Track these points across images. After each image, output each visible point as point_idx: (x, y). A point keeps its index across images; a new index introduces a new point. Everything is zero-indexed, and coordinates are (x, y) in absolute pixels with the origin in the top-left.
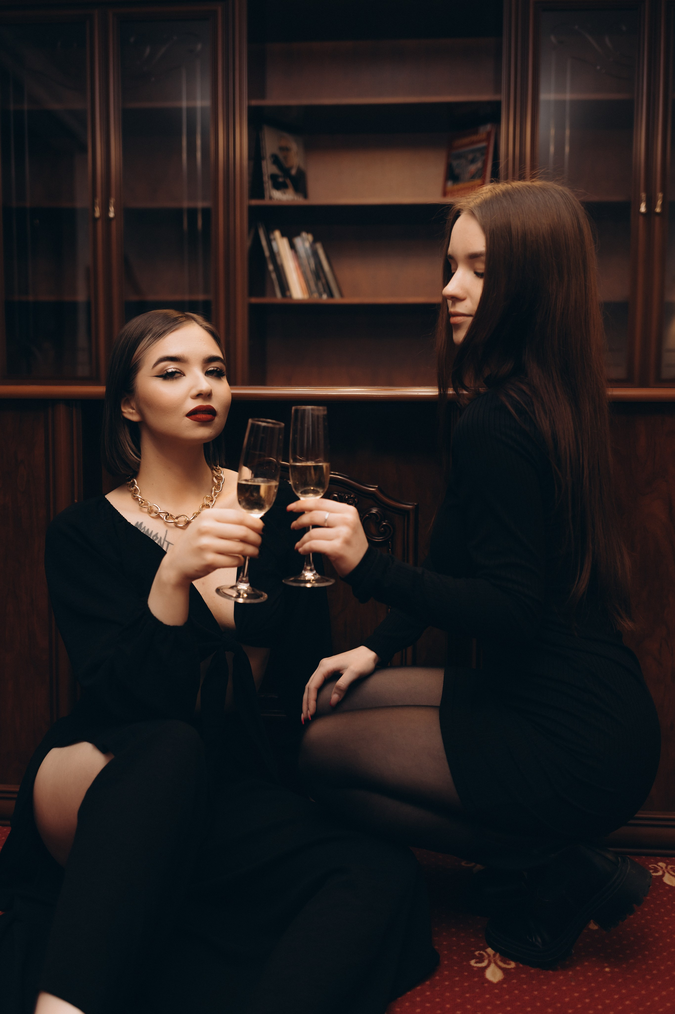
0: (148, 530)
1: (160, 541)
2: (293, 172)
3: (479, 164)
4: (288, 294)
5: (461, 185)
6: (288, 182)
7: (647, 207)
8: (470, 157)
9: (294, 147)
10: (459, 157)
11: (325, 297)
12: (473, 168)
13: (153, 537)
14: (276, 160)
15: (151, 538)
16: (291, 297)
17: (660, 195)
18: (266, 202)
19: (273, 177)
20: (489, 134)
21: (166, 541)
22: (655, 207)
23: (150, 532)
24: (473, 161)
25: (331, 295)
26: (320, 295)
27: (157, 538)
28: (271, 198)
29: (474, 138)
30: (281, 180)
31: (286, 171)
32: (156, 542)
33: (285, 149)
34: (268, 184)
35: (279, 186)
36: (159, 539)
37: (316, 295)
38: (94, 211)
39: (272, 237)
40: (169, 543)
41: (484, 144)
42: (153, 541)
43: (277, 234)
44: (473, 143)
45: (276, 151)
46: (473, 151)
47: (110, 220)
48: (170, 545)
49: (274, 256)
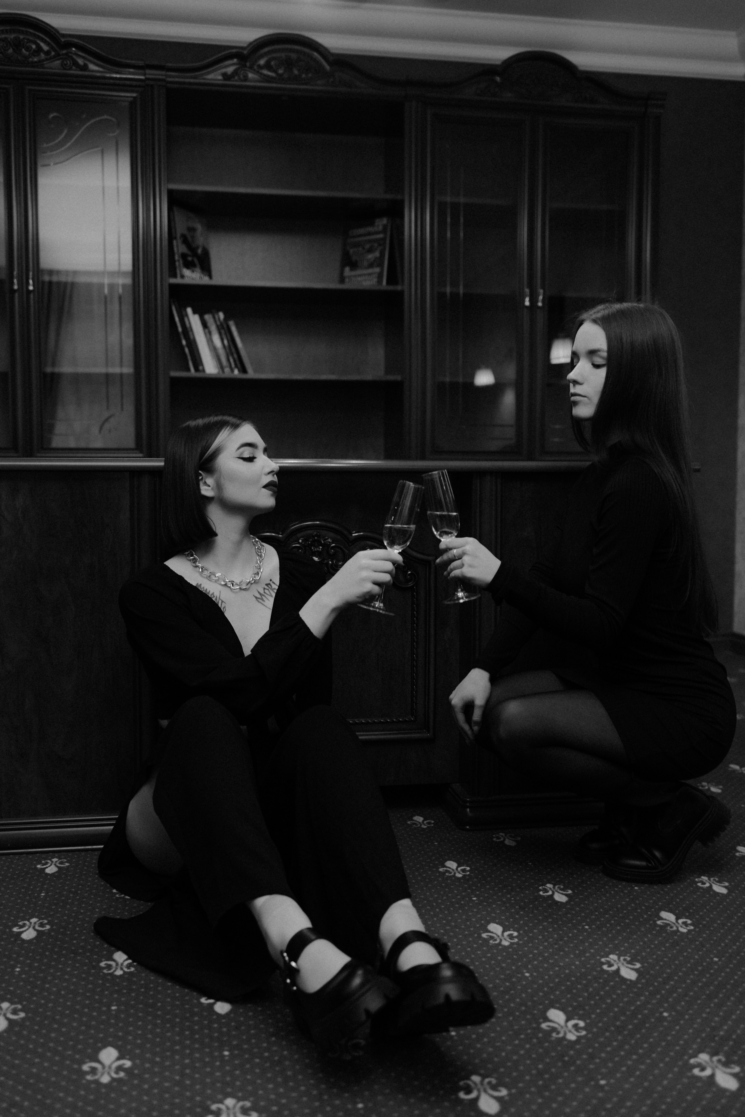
0: (206, 589)
1: (216, 599)
2: (200, 251)
3: (377, 254)
4: (201, 368)
5: (358, 272)
6: (196, 261)
7: (530, 301)
8: (367, 246)
9: (199, 227)
10: (356, 245)
11: (236, 372)
12: (371, 256)
13: (211, 595)
14: (185, 240)
15: (210, 596)
16: (204, 371)
17: (541, 291)
18: (178, 281)
19: (184, 256)
20: (385, 227)
21: (221, 600)
22: (537, 301)
23: (208, 591)
24: (370, 251)
25: (243, 370)
26: (232, 371)
27: (214, 596)
28: (182, 277)
29: (371, 229)
30: (190, 259)
31: (193, 249)
32: (214, 599)
33: (192, 230)
34: (179, 263)
35: (189, 265)
36: (215, 597)
37: (227, 370)
38: (12, 283)
39: (184, 313)
40: (222, 602)
41: (381, 236)
42: (211, 599)
43: (189, 310)
44: (369, 234)
45: (186, 232)
46: (370, 241)
47: (29, 292)
48: (223, 603)
49: (187, 331)
